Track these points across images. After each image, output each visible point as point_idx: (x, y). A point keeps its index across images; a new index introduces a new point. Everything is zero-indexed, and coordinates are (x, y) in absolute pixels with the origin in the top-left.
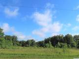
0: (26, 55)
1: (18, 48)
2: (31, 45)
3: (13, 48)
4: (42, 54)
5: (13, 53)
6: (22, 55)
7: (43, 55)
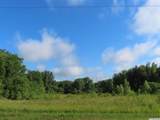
0: (74, 111)
1: (57, 98)
2: (84, 90)
3: (46, 98)
4: (109, 109)
5: (47, 108)
6: (66, 112)
7: (112, 112)
